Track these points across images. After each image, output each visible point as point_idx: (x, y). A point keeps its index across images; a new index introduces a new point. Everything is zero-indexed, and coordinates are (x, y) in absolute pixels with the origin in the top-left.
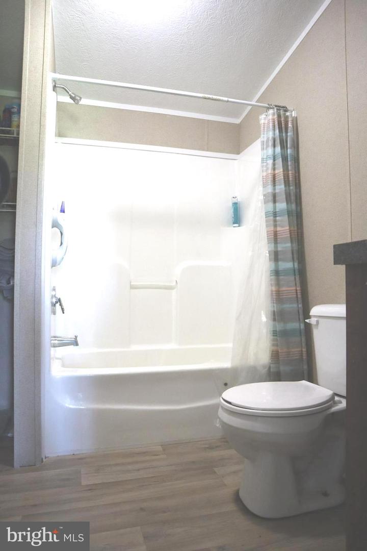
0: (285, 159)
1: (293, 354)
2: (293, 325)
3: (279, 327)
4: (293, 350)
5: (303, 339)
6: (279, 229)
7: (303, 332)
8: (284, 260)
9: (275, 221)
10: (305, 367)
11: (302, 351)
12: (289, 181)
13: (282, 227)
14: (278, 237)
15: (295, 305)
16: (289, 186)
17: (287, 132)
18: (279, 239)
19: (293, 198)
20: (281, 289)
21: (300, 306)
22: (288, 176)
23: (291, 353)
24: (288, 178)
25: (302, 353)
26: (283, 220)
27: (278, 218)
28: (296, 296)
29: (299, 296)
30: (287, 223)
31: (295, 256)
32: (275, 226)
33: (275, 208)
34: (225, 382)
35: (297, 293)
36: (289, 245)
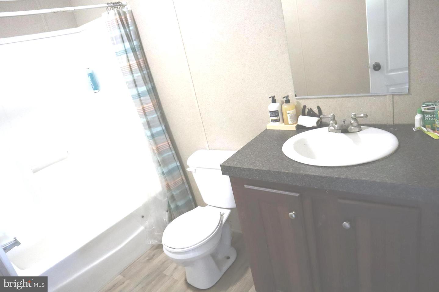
0: (133, 50)
1: (178, 183)
2: (173, 165)
3: (165, 170)
4: (177, 180)
5: (181, 171)
6: (145, 106)
7: (180, 167)
8: (154, 127)
9: (141, 100)
10: (187, 186)
11: (182, 178)
12: (141, 67)
13: (147, 104)
14: (146, 111)
15: (170, 153)
16: (143, 71)
17: (129, 27)
18: (147, 113)
19: (147, 79)
20: (158, 146)
21: (174, 152)
22: (140, 63)
23: (177, 182)
24: (140, 65)
25: (183, 179)
26: (147, 99)
27: (142, 98)
28: (169, 147)
29: (171, 146)
30: (150, 101)
31: (161, 121)
32: (142, 104)
33: (138, 91)
34: (141, 216)
35: (169, 145)
36: (155, 115)
